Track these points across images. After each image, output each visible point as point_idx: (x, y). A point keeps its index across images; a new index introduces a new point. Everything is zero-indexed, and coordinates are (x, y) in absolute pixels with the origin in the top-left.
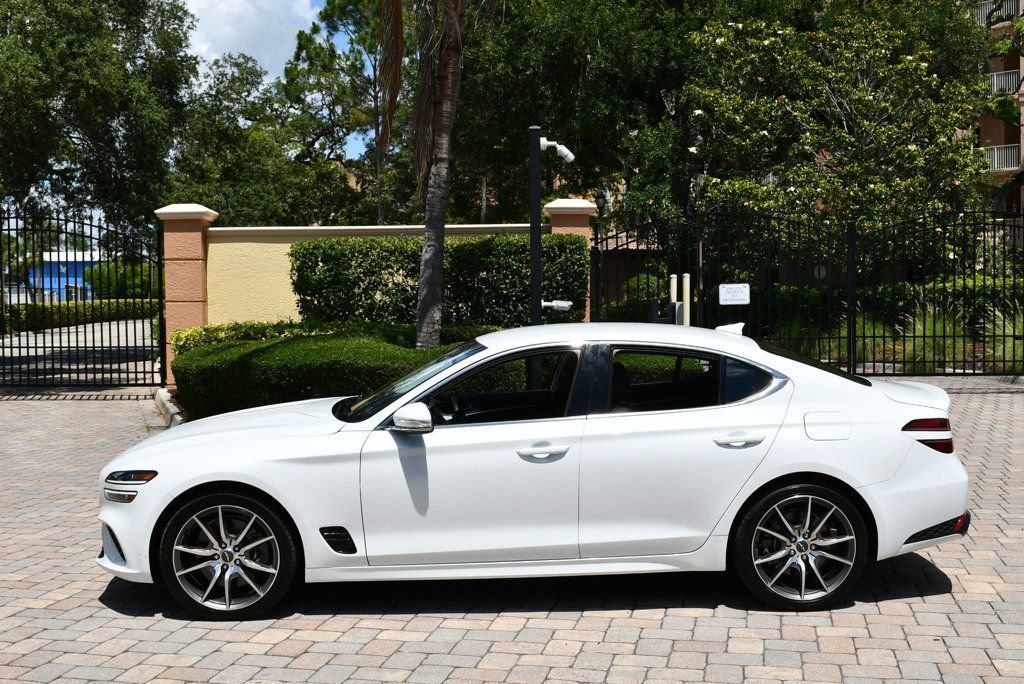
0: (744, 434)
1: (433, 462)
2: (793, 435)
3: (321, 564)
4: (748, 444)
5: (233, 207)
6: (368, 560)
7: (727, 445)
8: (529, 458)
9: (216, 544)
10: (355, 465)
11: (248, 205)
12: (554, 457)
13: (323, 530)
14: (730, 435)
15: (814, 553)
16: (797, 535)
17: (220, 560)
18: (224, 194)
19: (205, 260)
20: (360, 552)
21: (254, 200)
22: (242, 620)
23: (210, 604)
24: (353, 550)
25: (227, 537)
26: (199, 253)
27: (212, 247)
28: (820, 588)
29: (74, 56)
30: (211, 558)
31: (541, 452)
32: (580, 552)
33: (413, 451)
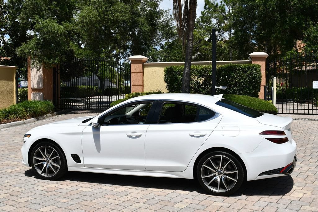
0: (199, 132)
1: (102, 136)
2: (217, 134)
3: (72, 166)
4: (201, 136)
5: (170, 57)
6: (84, 166)
7: (193, 136)
8: (130, 137)
9: (45, 157)
10: (80, 136)
11: (175, 56)
12: (138, 137)
13: (72, 155)
14: (195, 133)
15: (224, 176)
16: (218, 169)
17: (46, 162)
18: (168, 53)
19: (143, 73)
20: (82, 163)
21: (177, 55)
22: (51, 180)
23: (43, 175)
24: (80, 162)
25: (47, 155)
26: (141, 71)
27: (145, 69)
28: (225, 188)
29: (107, 11)
30: (44, 161)
31: (134, 135)
32: (145, 169)
33: (97, 133)
